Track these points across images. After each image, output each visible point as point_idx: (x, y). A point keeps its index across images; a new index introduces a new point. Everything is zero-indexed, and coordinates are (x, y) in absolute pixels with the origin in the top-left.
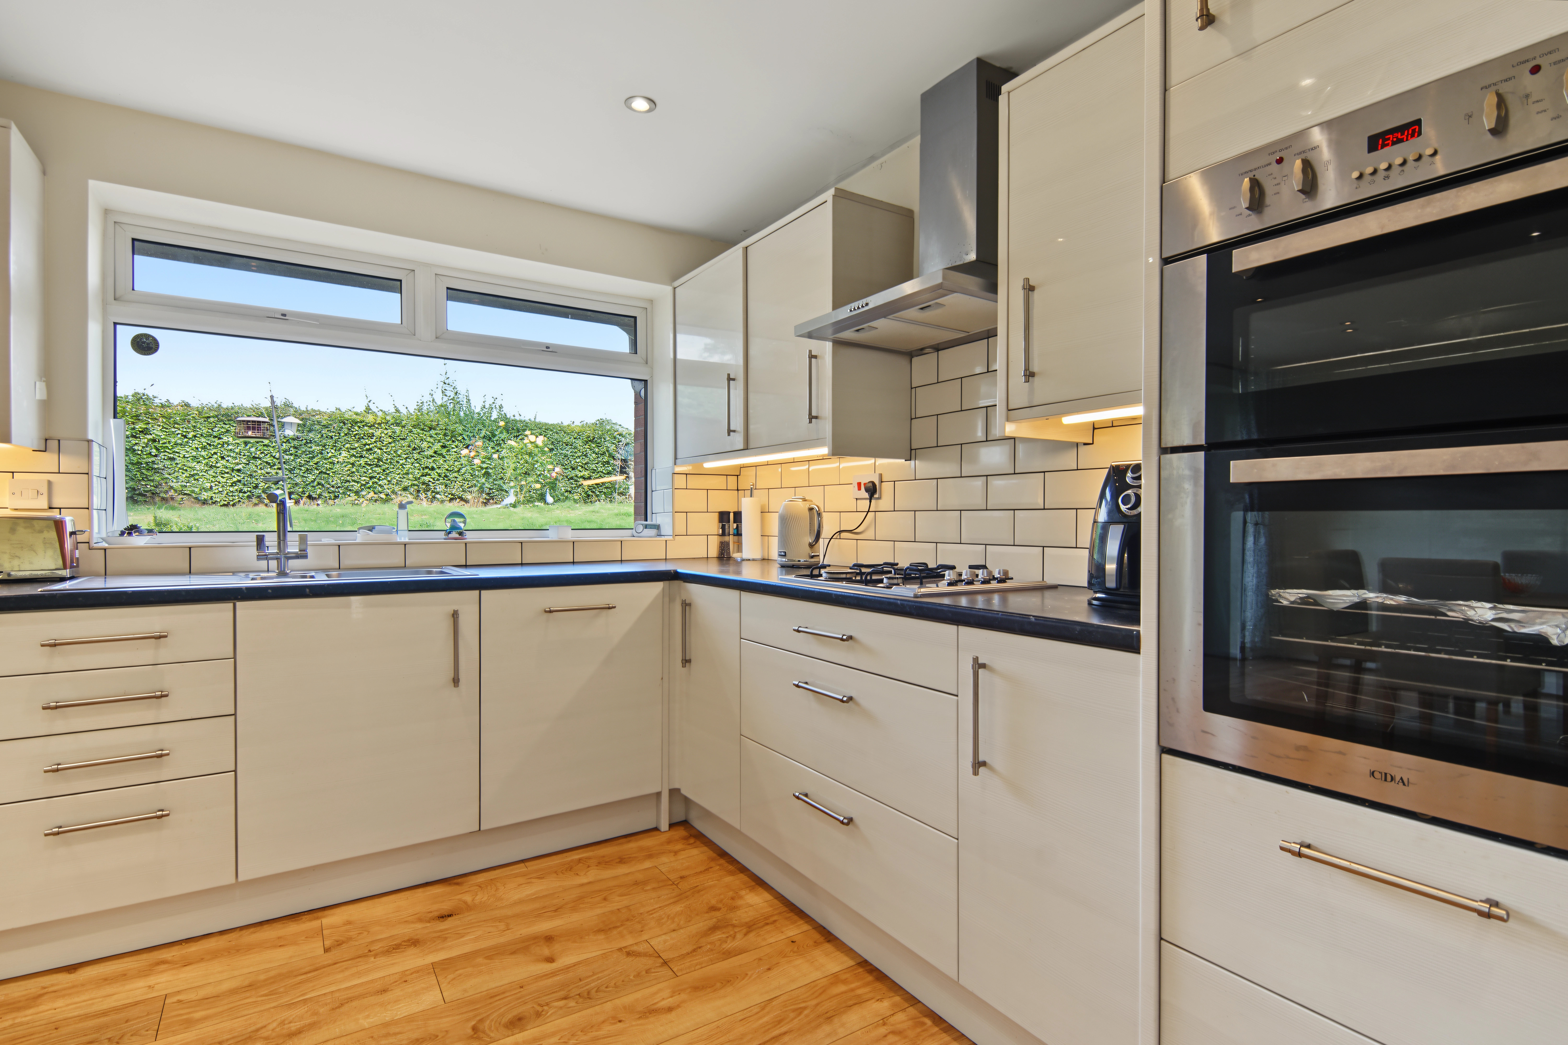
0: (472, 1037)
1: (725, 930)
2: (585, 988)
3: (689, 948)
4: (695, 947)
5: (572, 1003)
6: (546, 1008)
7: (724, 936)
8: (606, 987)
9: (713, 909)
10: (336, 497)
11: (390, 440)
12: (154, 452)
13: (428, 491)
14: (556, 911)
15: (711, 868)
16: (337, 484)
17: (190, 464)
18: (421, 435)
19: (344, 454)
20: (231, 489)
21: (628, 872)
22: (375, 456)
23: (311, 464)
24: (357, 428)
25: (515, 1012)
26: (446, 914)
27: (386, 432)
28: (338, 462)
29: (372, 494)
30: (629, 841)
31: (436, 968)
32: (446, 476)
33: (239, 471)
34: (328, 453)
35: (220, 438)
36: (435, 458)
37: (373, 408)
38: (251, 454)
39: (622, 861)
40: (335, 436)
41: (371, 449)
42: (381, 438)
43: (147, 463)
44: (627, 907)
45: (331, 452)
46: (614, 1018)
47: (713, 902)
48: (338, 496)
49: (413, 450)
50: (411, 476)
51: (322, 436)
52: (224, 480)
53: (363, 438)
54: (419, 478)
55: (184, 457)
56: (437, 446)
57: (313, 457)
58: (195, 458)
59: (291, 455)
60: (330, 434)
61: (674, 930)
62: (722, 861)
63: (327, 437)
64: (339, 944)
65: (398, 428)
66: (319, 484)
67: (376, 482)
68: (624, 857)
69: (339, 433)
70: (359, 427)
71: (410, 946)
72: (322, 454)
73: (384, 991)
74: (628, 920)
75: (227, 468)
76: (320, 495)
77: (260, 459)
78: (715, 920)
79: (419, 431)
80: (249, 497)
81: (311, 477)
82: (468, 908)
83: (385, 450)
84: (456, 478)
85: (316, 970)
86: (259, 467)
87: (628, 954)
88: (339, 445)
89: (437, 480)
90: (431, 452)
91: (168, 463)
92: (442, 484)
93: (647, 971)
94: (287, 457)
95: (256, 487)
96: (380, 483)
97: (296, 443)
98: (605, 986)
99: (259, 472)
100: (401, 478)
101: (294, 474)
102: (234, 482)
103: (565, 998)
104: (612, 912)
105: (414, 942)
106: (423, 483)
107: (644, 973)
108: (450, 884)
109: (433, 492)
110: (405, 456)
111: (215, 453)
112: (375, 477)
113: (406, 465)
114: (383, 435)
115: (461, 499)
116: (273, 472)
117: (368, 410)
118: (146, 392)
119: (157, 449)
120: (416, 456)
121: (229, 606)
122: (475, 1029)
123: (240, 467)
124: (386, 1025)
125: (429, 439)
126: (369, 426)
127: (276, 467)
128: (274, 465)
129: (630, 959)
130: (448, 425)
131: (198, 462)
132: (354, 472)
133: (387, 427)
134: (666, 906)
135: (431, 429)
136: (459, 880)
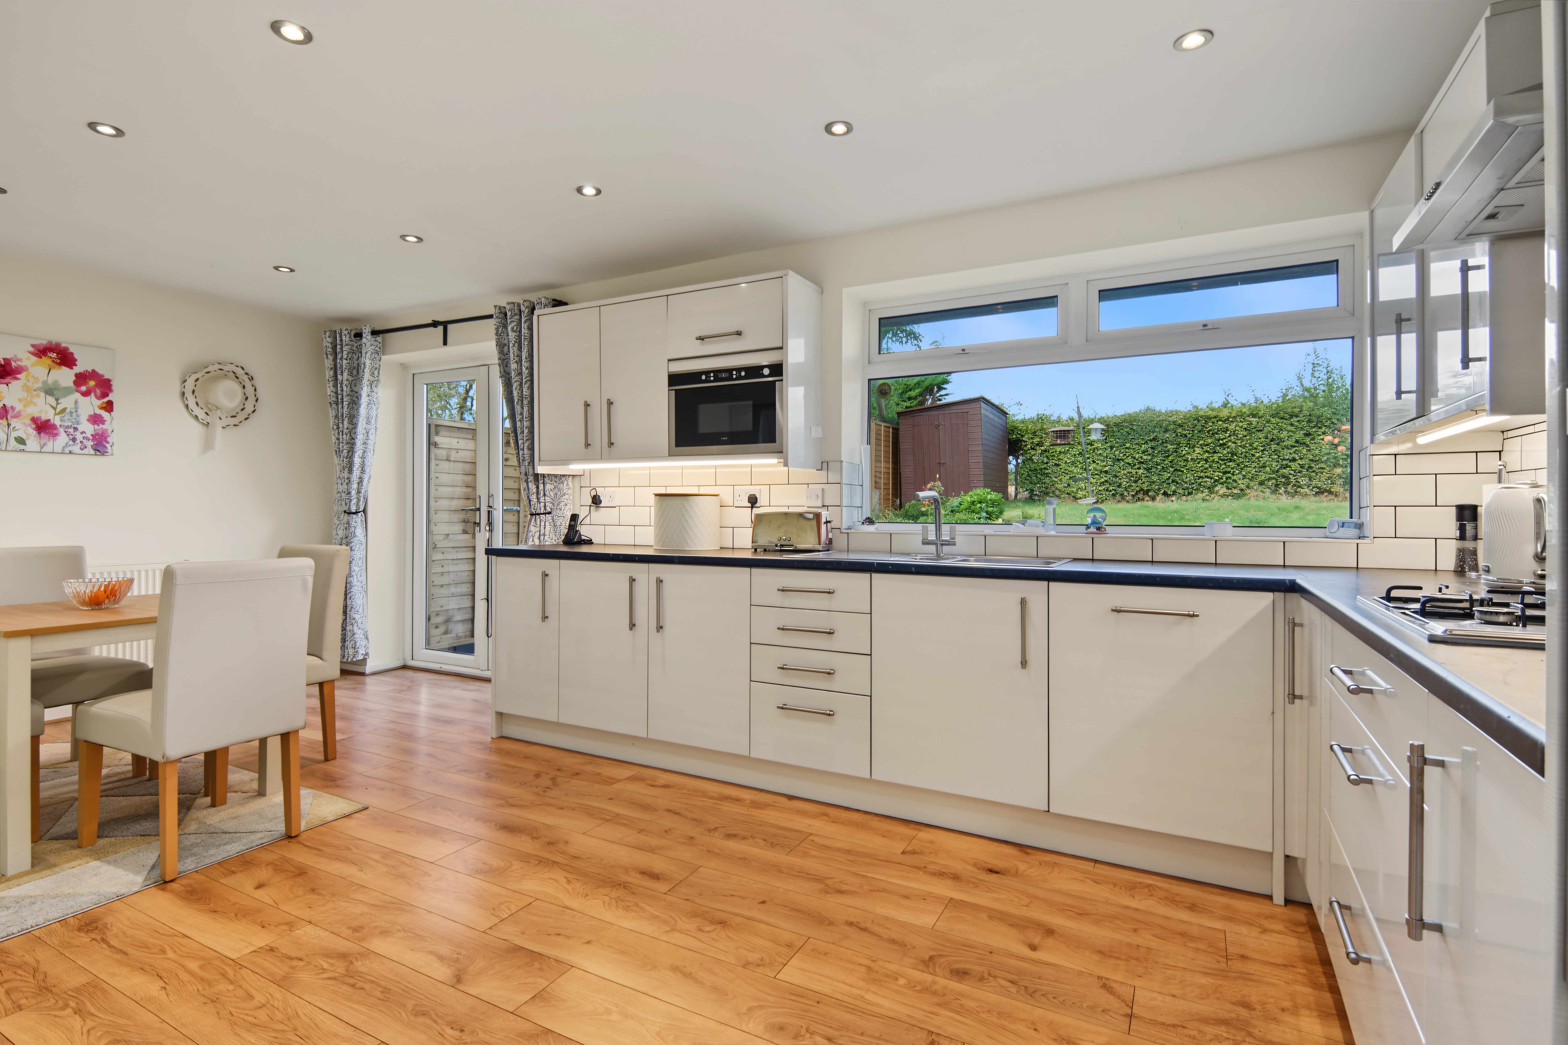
0: (924, 962)
1: (1233, 1032)
2: (1035, 986)
3: (1171, 1020)
4: (1179, 1023)
5: (1013, 989)
6: (992, 978)
7: (1226, 1035)
8: (1054, 998)
9: (1247, 1006)
10: (1190, 494)
11: (1245, 433)
12: (1045, 460)
13: (1289, 484)
14: (1080, 914)
15: (1293, 966)
16: (1190, 480)
17: (1071, 469)
18: (1280, 424)
19: (1198, 450)
20: (1100, 488)
21: (1187, 920)
22: (1229, 450)
23: (1166, 462)
24: (1210, 424)
25: (967, 966)
26: (996, 870)
27: (1241, 424)
28: (1192, 459)
29: (1225, 490)
30: (1222, 895)
31: (953, 903)
32: (1310, 467)
33: (1106, 472)
34: (1182, 451)
35: (1092, 445)
36: (1296, 448)
37: (1232, 401)
38: (1115, 456)
39: (1193, 907)
40: (1189, 434)
41: (1224, 444)
42: (1234, 431)
43: (1041, 469)
44: (1149, 949)
45: (1185, 450)
46: (1033, 1023)
47: (1254, 999)
48: (1192, 492)
49: (1271, 441)
50: (1268, 469)
51: (1177, 435)
52: (1095, 481)
53: (1217, 433)
54: (1277, 471)
55: (1066, 462)
56: (1299, 435)
57: (1169, 456)
58: (1073, 463)
59: (1149, 455)
60: (1185, 432)
61: (1174, 996)
62: (1319, 969)
63: (1182, 436)
64: (913, 852)
65: (1254, 419)
66: (1173, 481)
67: (1230, 478)
68: (1199, 905)
69: (1192, 431)
70: (1213, 423)
71: (951, 878)
72: (1176, 452)
73: (907, 897)
74: (1137, 959)
75: (1096, 470)
76: (1174, 492)
77: (1123, 460)
78: (1234, 1015)
79: (1278, 420)
80: (1113, 495)
81: (1167, 475)
82: (1016, 874)
83: (1239, 444)
84: (1323, 468)
85: (888, 862)
86: (1122, 468)
87: (1104, 986)
88: (1192, 442)
89: (1299, 472)
90: (1291, 442)
91: (1055, 468)
92: (1305, 476)
93: (1104, 1011)
94: (1145, 457)
95: (1119, 486)
96: (1234, 477)
97: (1153, 444)
98: (1054, 996)
99: (1122, 472)
100: (1256, 471)
101: (1151, 472)
102: (1103, 482)
103: (1012, 982)
104: (1129, 945)
105: (956, 877)
106: (1284, 477)
107: (1100, 1010)
108: (1021, 850)
109: (1294, 485)
110: (1262, 448)
111: (1088, 458)
112: (1229, 472)
113: (1262, 457)
114: (1238, 428)
115: (1330, 492)
116: (1134, 471)
117: (1225, 405)
118: (1045, 413)
119: (1048, 458)
120: (1273, 447)
121: (867, 575)
122: (931, 958)
123: (1107, 468)
124: (887, 919)
125: (1290, 428)
126: (1222, 421)
127: (1136, 467)
128: (1135, 465)
129: (1103, 991)
130: (1313, 410)
131: (1075, 467)
132: (1206, 469)
133: (1242, 420)
134: (1191, 970)
135: (1291, 416)
136: (1029, 851)
